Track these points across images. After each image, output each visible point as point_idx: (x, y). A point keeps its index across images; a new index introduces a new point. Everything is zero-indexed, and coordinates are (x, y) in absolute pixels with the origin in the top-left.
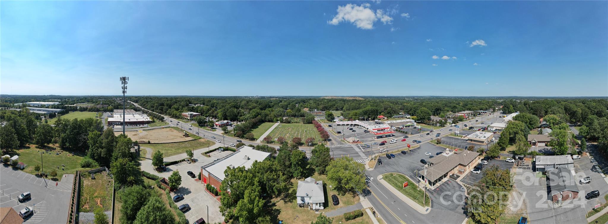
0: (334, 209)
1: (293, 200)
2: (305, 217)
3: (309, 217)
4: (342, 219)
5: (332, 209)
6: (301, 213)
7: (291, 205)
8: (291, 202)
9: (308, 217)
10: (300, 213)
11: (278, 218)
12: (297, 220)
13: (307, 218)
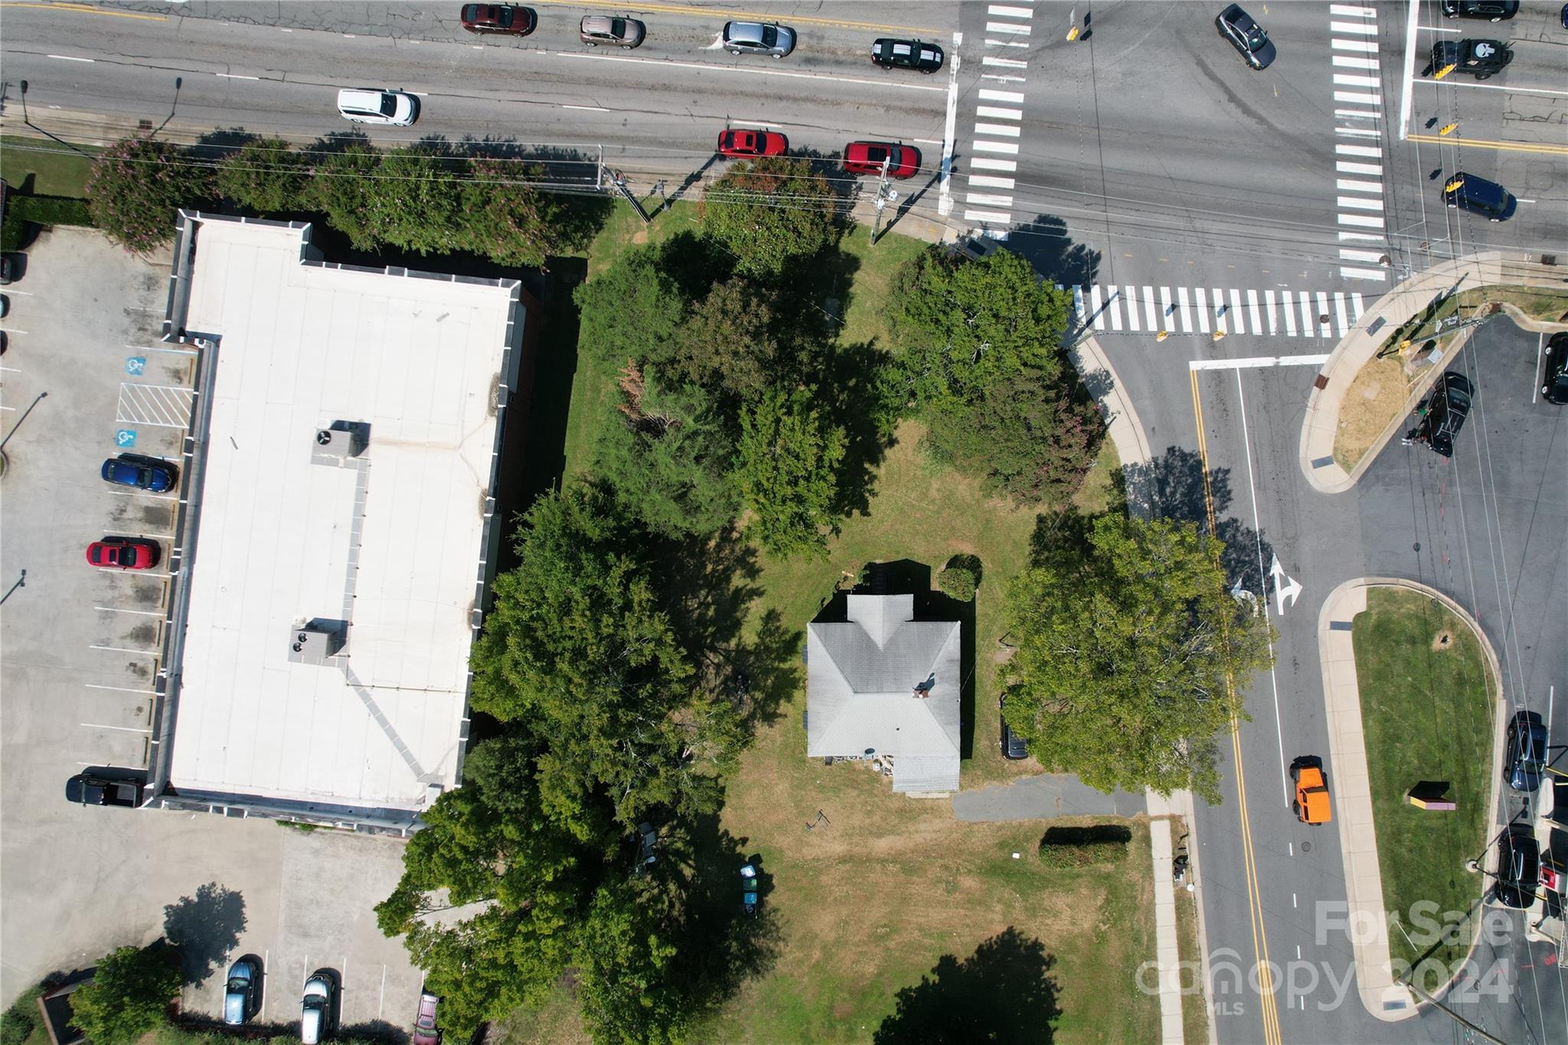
0: (1002, 775)
1: (777, 704)
2: (857, 820)
3: (876, 818)
4: (1027, 839)
5: (990, 774)
6: (836, 790)
7: (779, 740)
8: (770, 718)
9: (869, 813)
10: (831, 794)
11: (722, 827)
12: (821, 834)
13: (868, 821)
